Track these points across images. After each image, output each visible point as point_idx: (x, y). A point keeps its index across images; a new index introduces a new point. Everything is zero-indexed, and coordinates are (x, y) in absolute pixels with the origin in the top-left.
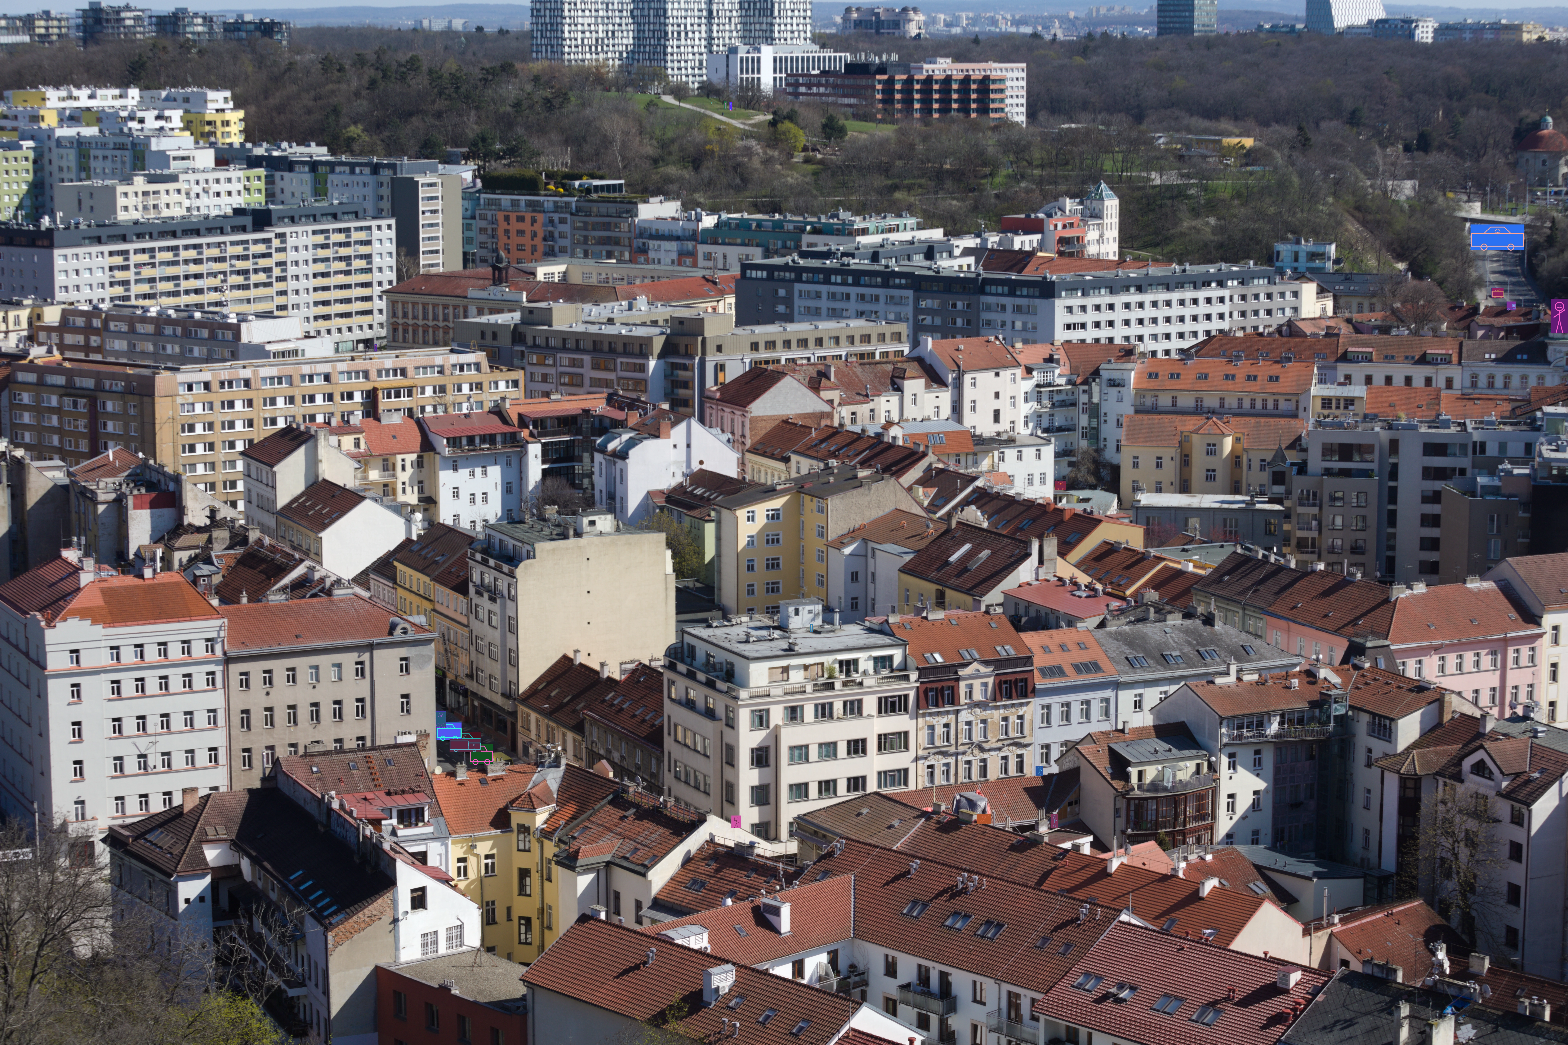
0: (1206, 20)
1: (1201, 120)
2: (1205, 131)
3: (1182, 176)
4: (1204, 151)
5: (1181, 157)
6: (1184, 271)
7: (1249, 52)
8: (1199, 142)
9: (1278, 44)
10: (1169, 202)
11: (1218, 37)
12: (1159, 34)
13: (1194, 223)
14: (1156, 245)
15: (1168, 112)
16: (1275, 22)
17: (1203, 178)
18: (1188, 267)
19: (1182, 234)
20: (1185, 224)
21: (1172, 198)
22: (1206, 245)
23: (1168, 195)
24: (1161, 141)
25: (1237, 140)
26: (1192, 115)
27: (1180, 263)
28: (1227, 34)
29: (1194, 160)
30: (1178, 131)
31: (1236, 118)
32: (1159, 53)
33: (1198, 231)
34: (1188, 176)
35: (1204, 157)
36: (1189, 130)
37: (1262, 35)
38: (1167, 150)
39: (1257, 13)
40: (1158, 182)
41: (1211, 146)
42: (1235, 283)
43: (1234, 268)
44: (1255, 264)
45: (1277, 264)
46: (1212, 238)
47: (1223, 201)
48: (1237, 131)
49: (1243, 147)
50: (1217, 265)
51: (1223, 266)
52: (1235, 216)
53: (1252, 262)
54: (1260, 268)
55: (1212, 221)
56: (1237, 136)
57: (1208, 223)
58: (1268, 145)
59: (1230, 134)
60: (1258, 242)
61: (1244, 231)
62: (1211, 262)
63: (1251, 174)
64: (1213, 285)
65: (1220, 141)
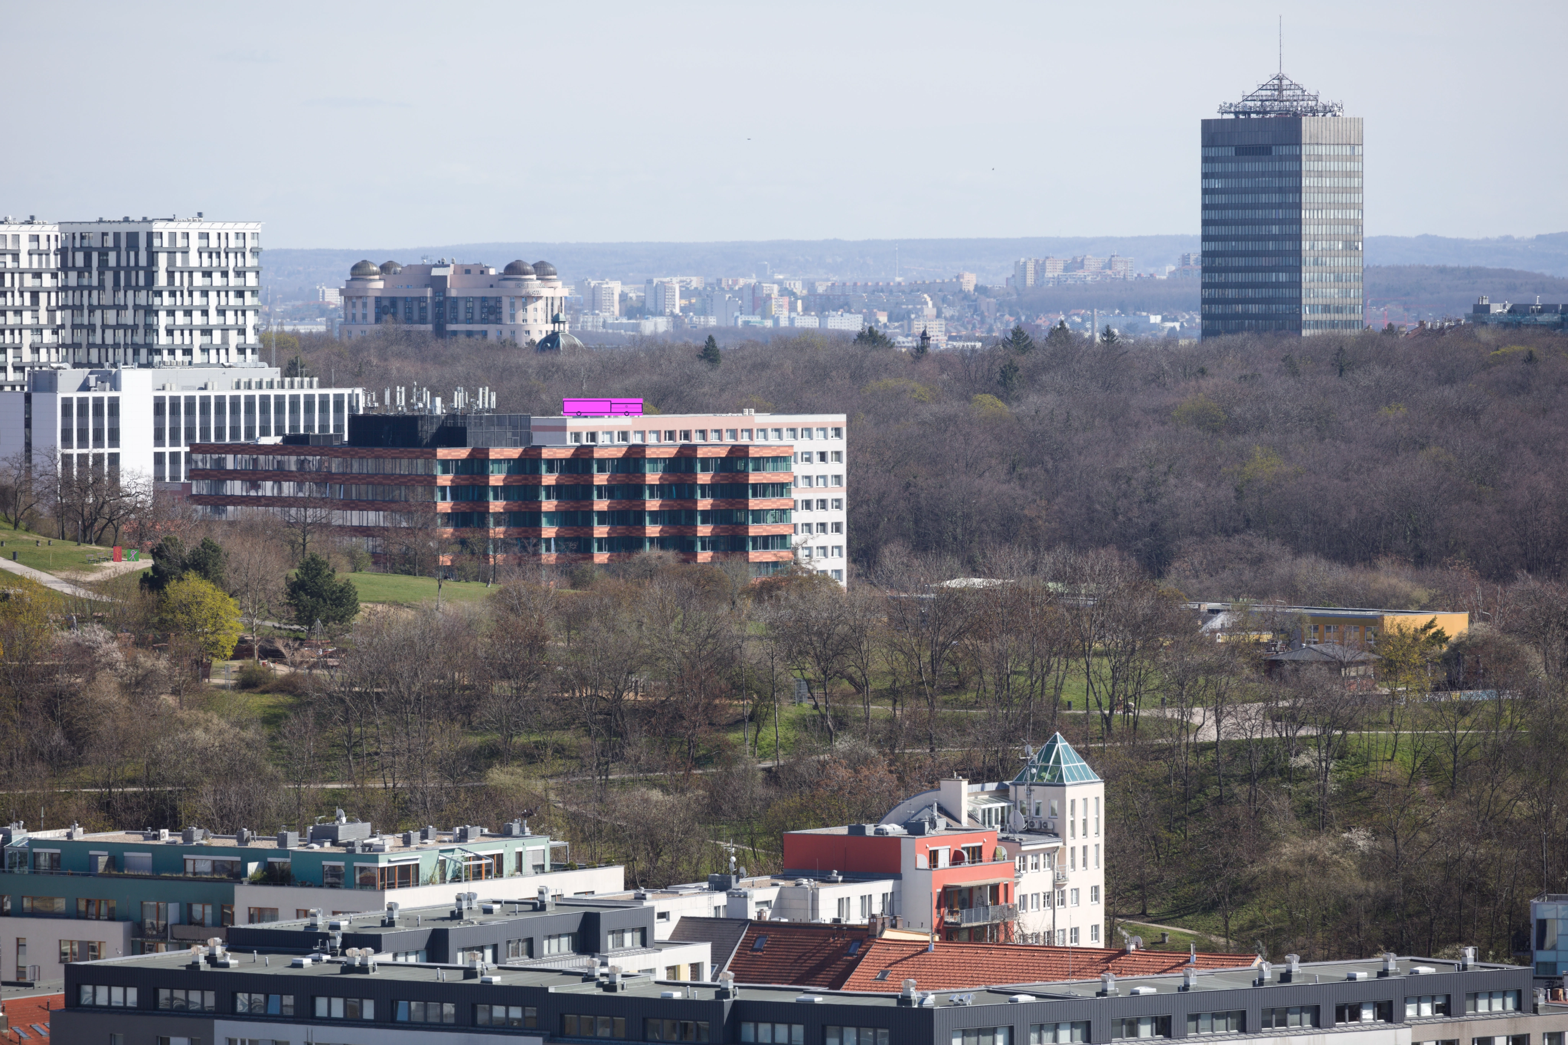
0: (1332, 294)
1: (1323, 565)
2: (1336, 596)
3: (1276, 717)
4: (1335, 650)
5: (1272, 667)
6: (1286, 977)
7: (1450, 380)
8: (1322, 624)
9: (1530, 358)
10: (1241, 790)
11: (1368, 340)
12: (1206, 333)
13: (1311, 846)
14: (1210, 908)
15: (1235, 543)
16: (1521, 298)
17: (1334, 725)
18: (1296, 967)
19: (1280, 878)
20: (1287, 850)
21: (1248, 778)
22: (1344, 907)
23: (1240, 771)
24: (1218, 622)
25: (1421, 619)
26: (1298, 553)
27: (1275, 956)
28: (1390, 330)
29: (1309, 674)
30: (1262, 594)
31: (1421, 560)
32: (1208, 384)
33: (1323, 867)
34: (1293, 718)
35: (1336, 665)
36: (1293, 594)
37: (1485, 334)
38: (1233, 648)
39: (1472, 274)
40: (1209, 734)
41: (1353, 635)
42: (1426, 1009)
43: (1423, 970)
44: (1480, 957)
45: (1541, 956)
46: (1361, 886)
47: (1391, 785)
48: (1421, 594)
49: (1440, 637)
50: (1377, 960)
51: (1393, 962)
52: (1424, 825)
53: (1470, 952)
54: (1492, 966)
55: (1361, 839)
56: (1424, 608)
57: (1349, 846)
58: (1507, 630)
59: (1404, 605)
60: (1486, 897)
61: (1448, 866)
62: (1361, 952)
63: (1464, 710)
64: (1367, 1015)
65: (1377, 622)
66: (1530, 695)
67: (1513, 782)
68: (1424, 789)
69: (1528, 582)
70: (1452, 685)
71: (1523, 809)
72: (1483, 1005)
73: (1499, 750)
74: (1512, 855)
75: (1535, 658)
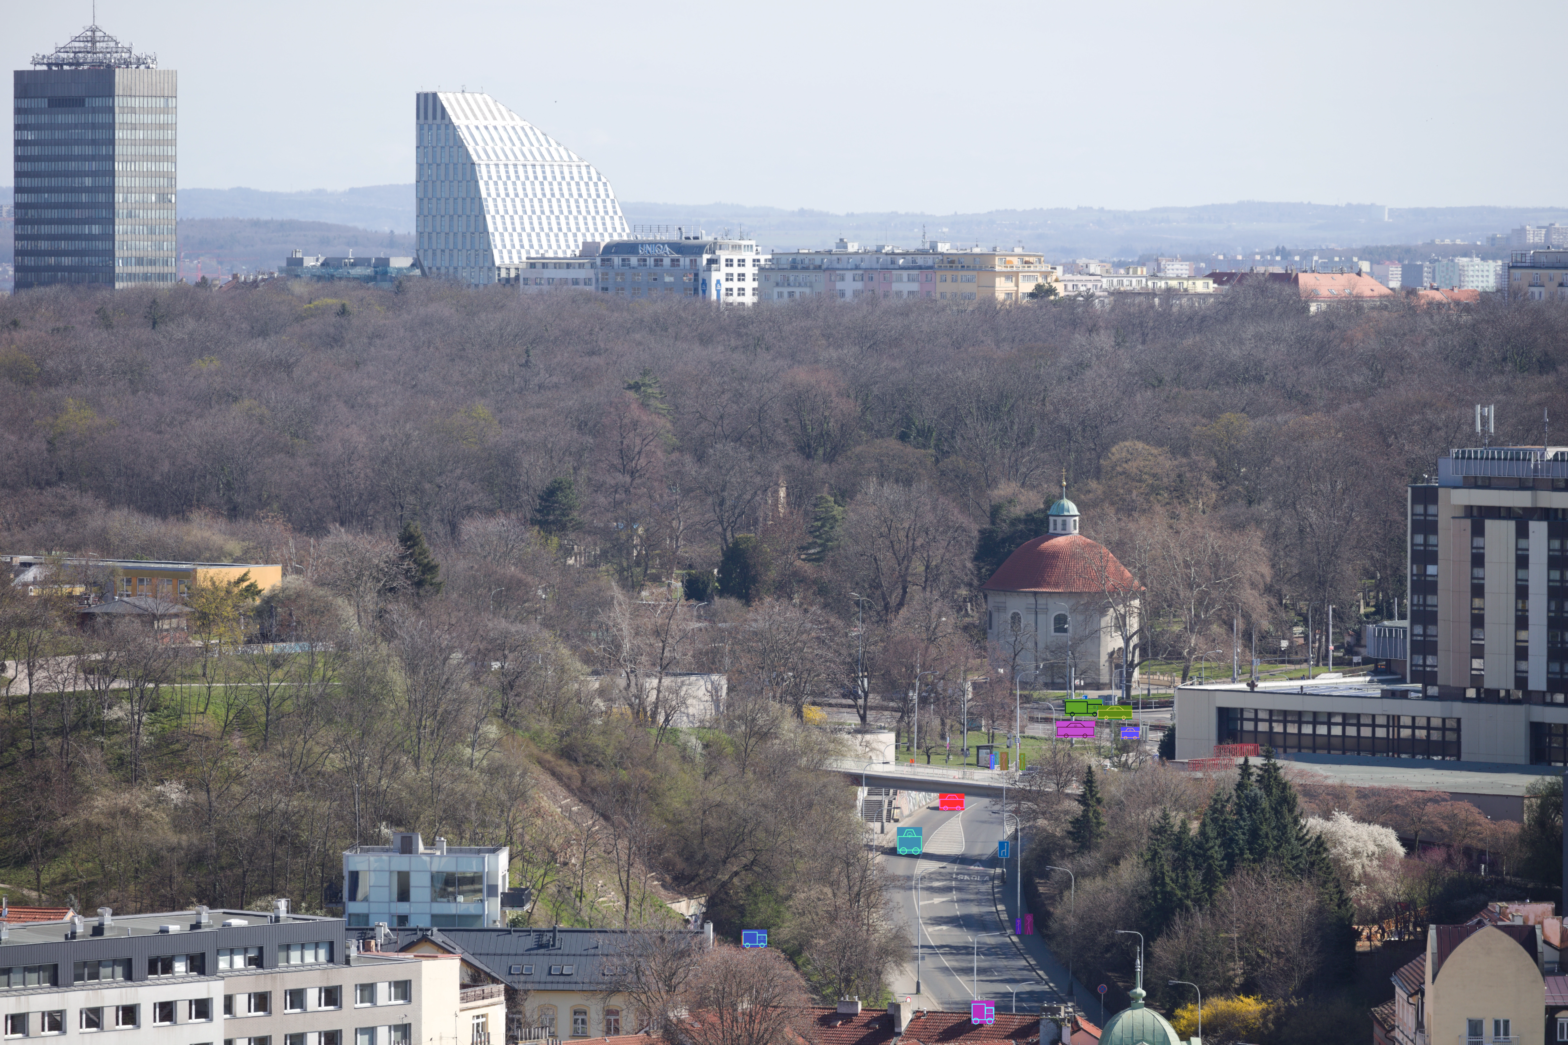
0: (145, 246)
1: (136, 519)
2: (148, 549)
3: (89, 670)
4: (147, 603)
5: (85, 620)
6: (98, 930)
7: (263, 333)
8: (135, 577)
9: (343, 312)
10: (53, 744)
11: (181, 292)
12: (20, 285)
13: (124, 799)
14: (22, 861)
15: (48, 496)
16: (334, 251)
17: (147, 678)
18: (108, 919)
19: (92, 830)
20: (100, 802)
21: (61, 732)
22: (156, 860)
23: (52, 724)
24: (30, 575)
25: (235, 572)
26: (111, 505)
27: (88, 909)
28: (204, 283)
29: (122, 627)
30: (74, 548)
31: (234, 512)
32: (20, 336)
33: (135, 820)
34: (105, 670)
35: (150, 618)
36: (106, 547)
37: (298, 288)
38: (46, 602)
39: (284, 226)
40: (22, 688)
41: (166, 588)
42: (239, 961)
43: (236, 922)
44: (293, 909)
45: (353, 908)
46: (173, 838)
47: (204, 739)
48: (234, 546)
49: (252, 590)
50: (190, 913)
51: (206, 915)
52: (236, 778)
53: (282, 904)
55: (174, 792)
56: (238, 561)
57: (162, 800)
58: (320, 583)
59: (217, 557)
60: (299, 849)
61: (261, 818)
62: (173, 904)
63: (276, 663)
64: (180, 967)
65: (190, 575)
66: (343, 647)
67: (326, 735)
68: (237, 741)
69: (340, 535)
70: (265, 637)
71: (335, 761)
72: (295, 956)
73: (312, 702)
74: (324, 807)
75: (346, 610)
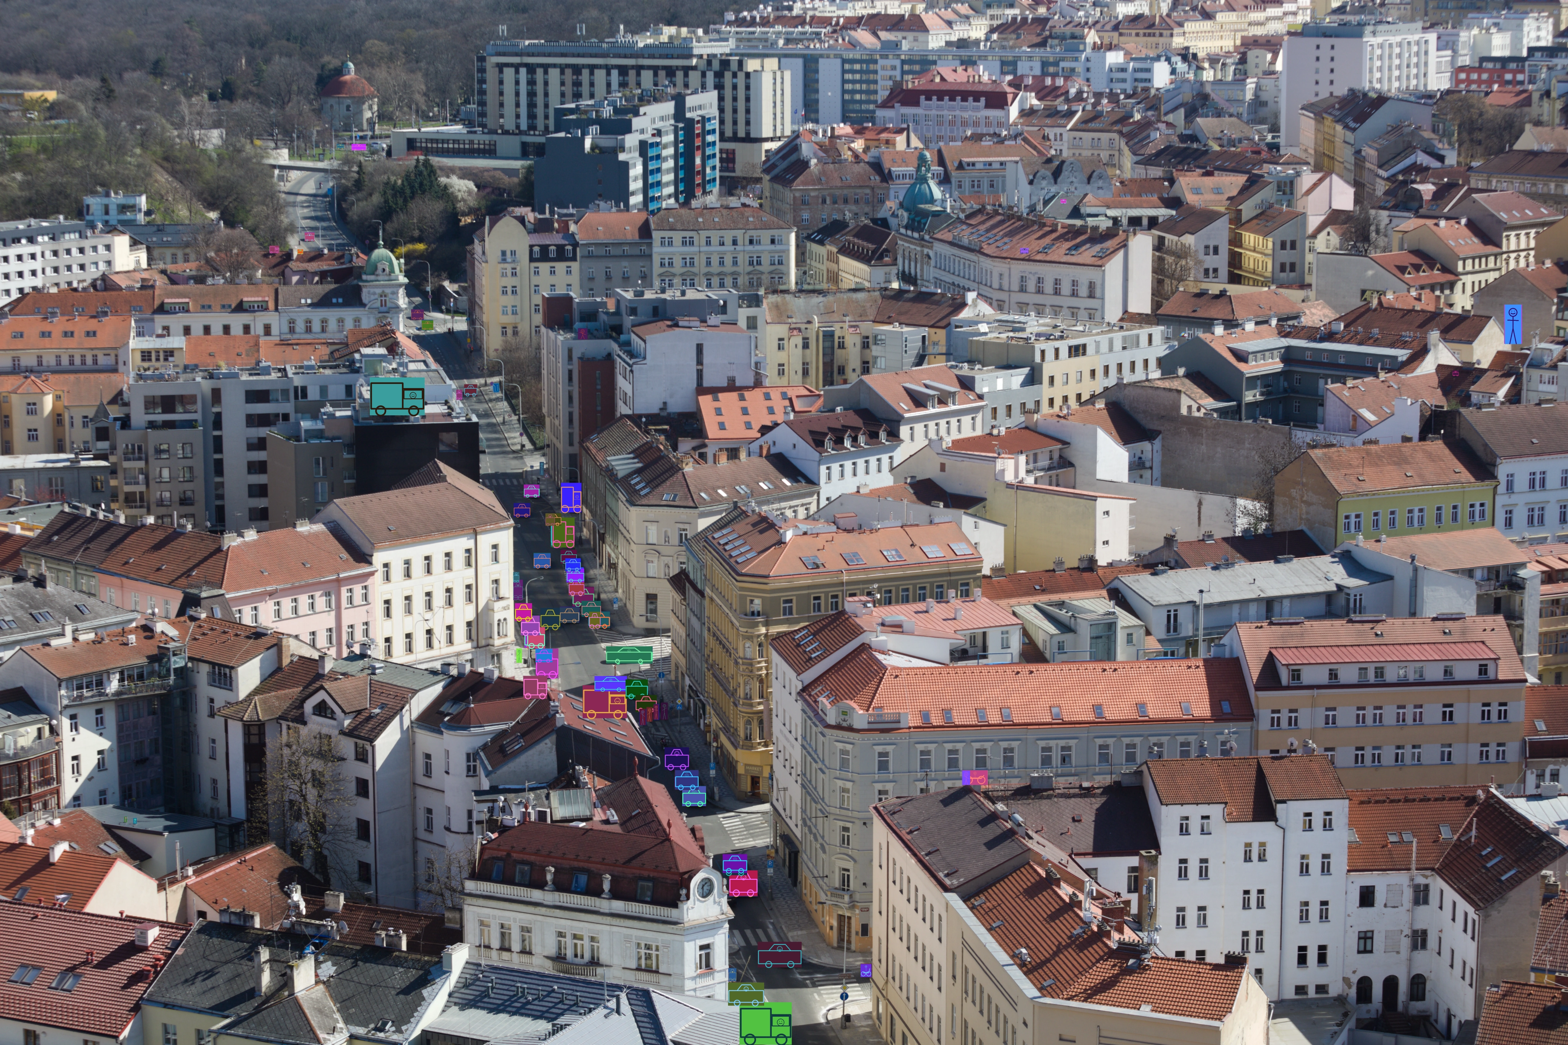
2: (7, 86)
4: (6, 106)
17: (7, 133)
22: (14, 201)
25: (39, 94)
31: (37, 71)
33: (5, 187)
35: (7, 111)
41: (13, 100)
42: (46, 238)
43: (44, 224)
44: (66, 218)
45: (88, 218)
46: (19, 193)
47: (28, 155)
48: (39, 84)
49: (46, 100)
50: (27, 221)
51: (33, 222)
52: (42, 170)
53: (61, 217)
54: (68, 223)
55: (19, 176)
56: (40, 89)
57: (14, 179)
58: (72, 97)
59: (32, 88)
60: (67, 197)
61: (52, 185)
62: (20, 218)
63: (56, 127)
64: (24, 241)
65: (22, 95)
66: (81, 121)
67: (75, 154)
68: (42, 156)
69: (78, 79)
70: (51, 118)
71: (79, 164)
72: (67, 236)
73: (69, 141)
74: (76, 181)
75: (81, 107)
